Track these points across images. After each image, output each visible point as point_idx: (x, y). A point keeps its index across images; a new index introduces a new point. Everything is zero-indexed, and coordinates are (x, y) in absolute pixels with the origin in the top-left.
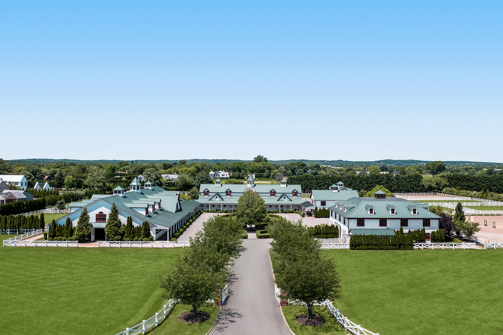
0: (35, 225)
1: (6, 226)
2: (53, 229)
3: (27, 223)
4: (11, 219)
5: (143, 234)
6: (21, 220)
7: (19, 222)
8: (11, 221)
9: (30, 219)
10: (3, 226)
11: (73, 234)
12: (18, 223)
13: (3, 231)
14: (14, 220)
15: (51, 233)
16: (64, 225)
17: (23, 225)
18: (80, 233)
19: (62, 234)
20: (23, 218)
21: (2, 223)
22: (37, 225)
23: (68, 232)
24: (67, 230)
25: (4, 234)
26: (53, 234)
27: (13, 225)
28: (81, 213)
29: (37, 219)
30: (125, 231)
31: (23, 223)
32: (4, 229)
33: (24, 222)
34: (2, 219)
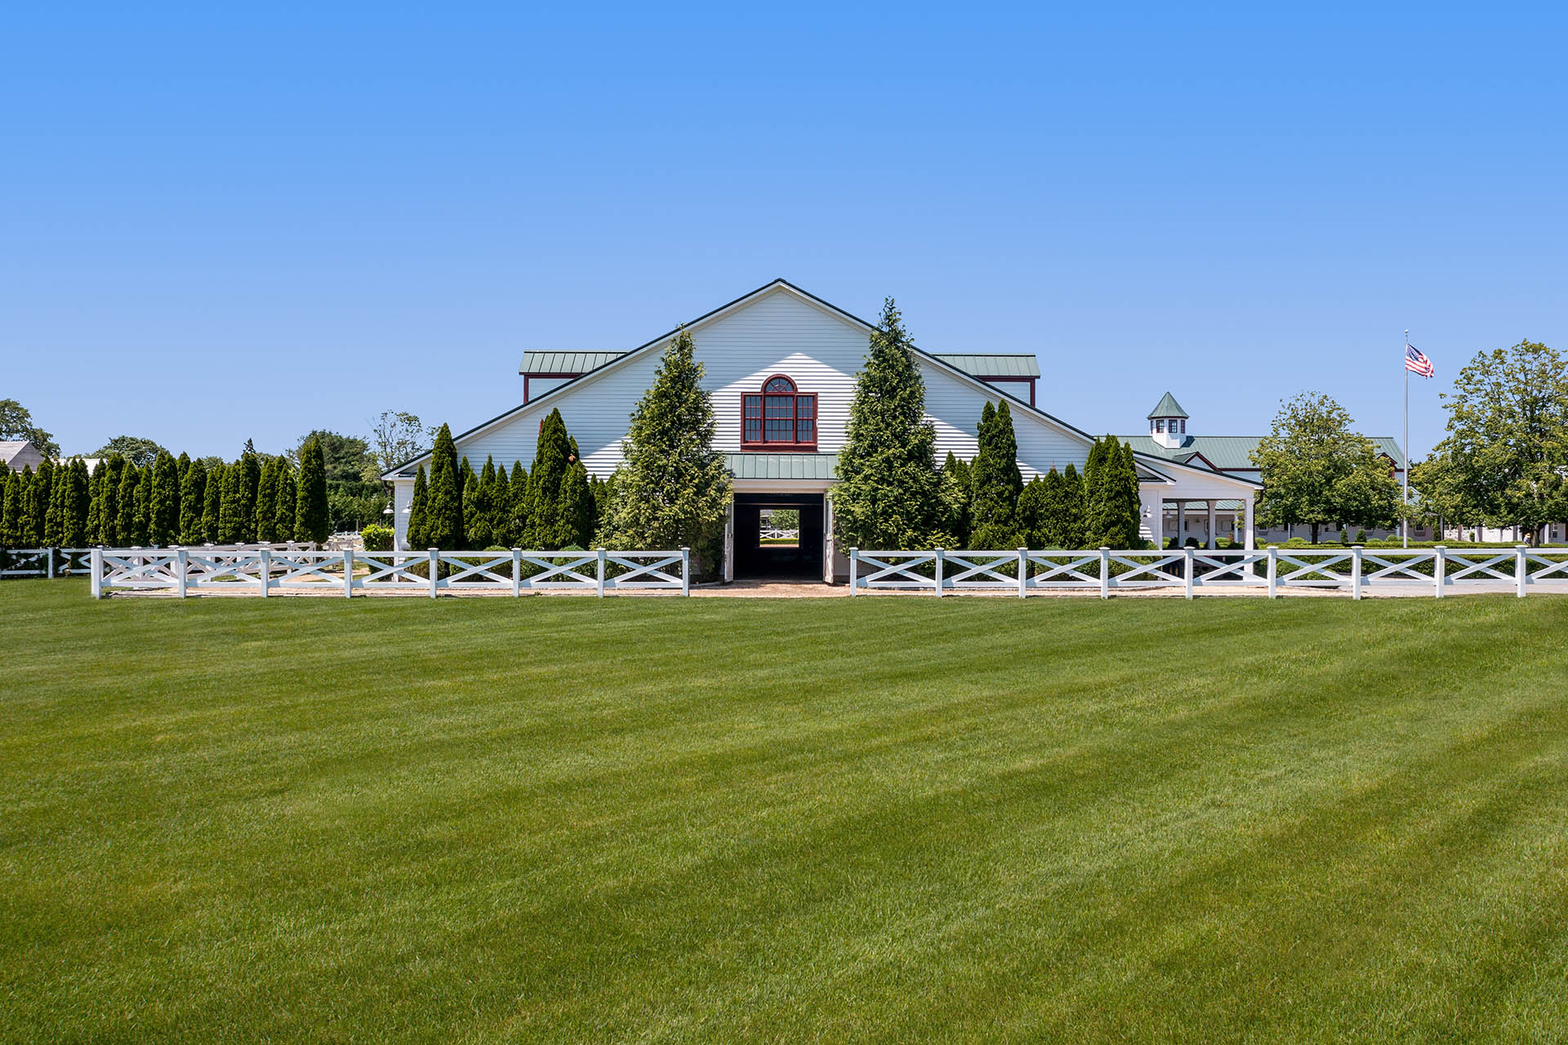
0: (269, 513)
1: (85, 525)
2: (446, 493)
3: (215, 504)
4: (111, 481)
5: (1107, 527)
6: (177, 485)
7: (167, 498)
8: (114, 492)
9: (238, 478)
10: (61, 524)
11: (599, 527)
12: (162, 502)
13: (62, 561)
14: (132, 486)
15: (429, 523)
16: (518, 466)
17: (192, 519)
18: (668, 511)
19: (509, 532)
20: (187, 476)
21: (56, 506)
22: (282, 520)
23: (555, 513)
24: (554, 499)
25: (71, 575)
26: (447, 531)
27: (130, 516)
28: (659, 372)
29: (281, 476)
30: (969, 504)
31: (190, 508)
32: (69, 546)
33: (200, 499)
34: (57, 484)
